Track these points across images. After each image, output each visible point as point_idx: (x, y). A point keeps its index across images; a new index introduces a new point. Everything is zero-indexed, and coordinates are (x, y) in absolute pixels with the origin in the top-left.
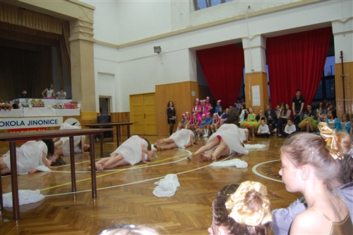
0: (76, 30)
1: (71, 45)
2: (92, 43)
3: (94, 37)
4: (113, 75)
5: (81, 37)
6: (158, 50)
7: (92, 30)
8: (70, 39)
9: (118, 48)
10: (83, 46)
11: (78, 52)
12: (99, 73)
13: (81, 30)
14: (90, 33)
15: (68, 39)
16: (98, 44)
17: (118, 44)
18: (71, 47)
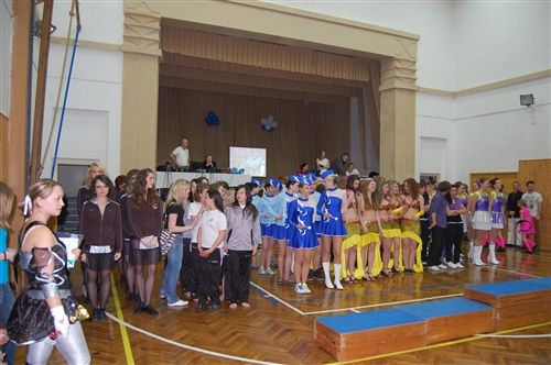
0: (390, 74)
1: (382, 97)
2: (413, 91)
3: (417, 83)
4: (444, 140)
5: (398, 84)
6: (527, 100)
7: (414, 71)
8: (381, 89)
9: (454, 95)
10: (399, 96)
11: (392, 107)
12: (422, 138)
13: (398, 74)
14: (411, 76)
15: (377, 89)
16: (424, 92)
17: (454, 91)
18: (382, 100)
